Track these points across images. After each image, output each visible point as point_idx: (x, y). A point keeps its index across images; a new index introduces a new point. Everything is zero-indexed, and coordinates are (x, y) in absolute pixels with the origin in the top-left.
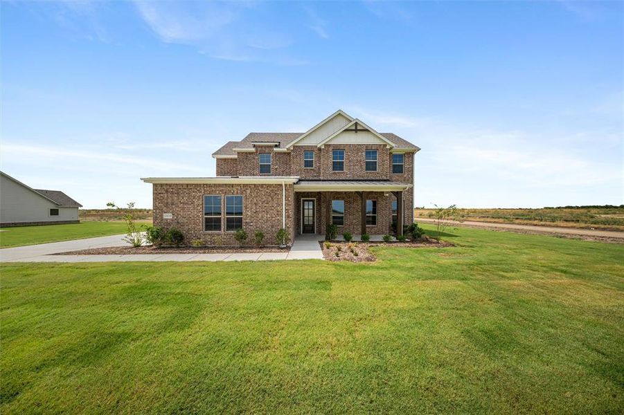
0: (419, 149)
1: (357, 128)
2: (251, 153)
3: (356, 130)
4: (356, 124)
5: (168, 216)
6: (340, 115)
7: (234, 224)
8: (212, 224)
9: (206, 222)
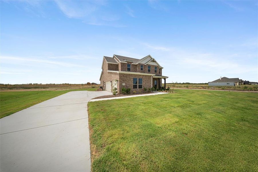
0: (163, 68)
1: (154, 61)
2: (125, 64)
3: (153, 61)
4: (153, 59)
5: (124, 84)
6: (149, 56)
7: (140, 87)
8: (135, 87)
9: (133, 86)
